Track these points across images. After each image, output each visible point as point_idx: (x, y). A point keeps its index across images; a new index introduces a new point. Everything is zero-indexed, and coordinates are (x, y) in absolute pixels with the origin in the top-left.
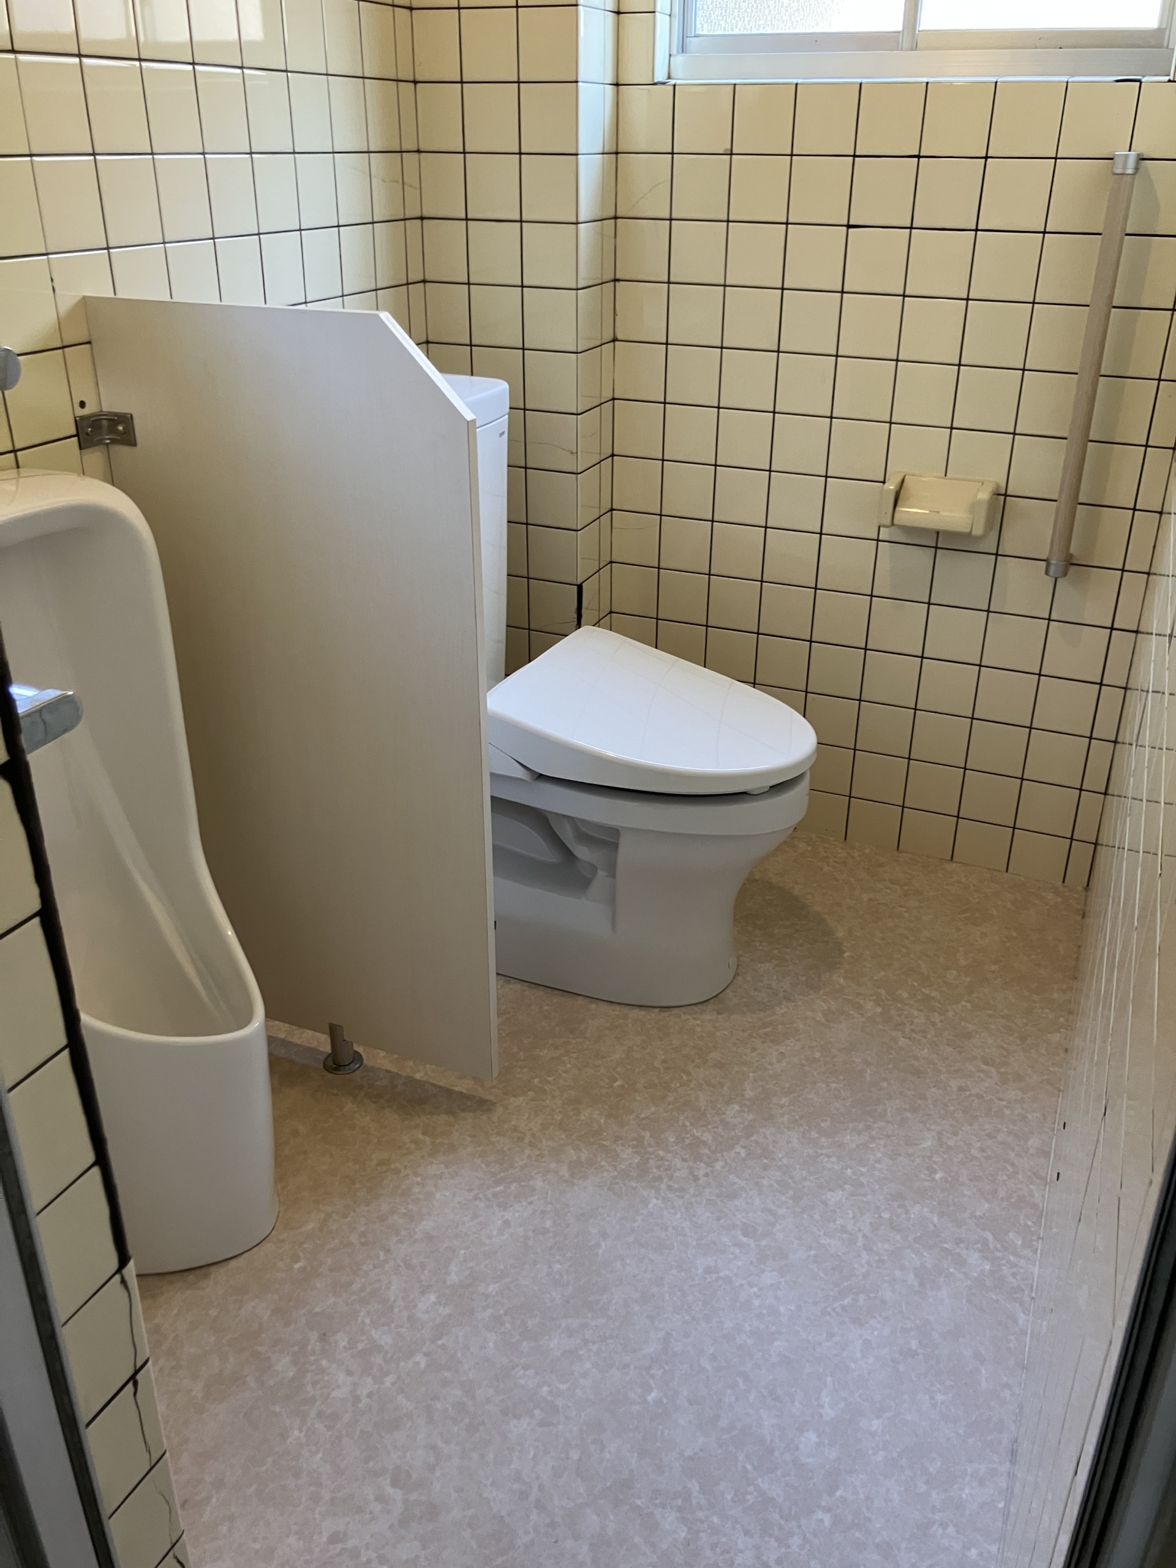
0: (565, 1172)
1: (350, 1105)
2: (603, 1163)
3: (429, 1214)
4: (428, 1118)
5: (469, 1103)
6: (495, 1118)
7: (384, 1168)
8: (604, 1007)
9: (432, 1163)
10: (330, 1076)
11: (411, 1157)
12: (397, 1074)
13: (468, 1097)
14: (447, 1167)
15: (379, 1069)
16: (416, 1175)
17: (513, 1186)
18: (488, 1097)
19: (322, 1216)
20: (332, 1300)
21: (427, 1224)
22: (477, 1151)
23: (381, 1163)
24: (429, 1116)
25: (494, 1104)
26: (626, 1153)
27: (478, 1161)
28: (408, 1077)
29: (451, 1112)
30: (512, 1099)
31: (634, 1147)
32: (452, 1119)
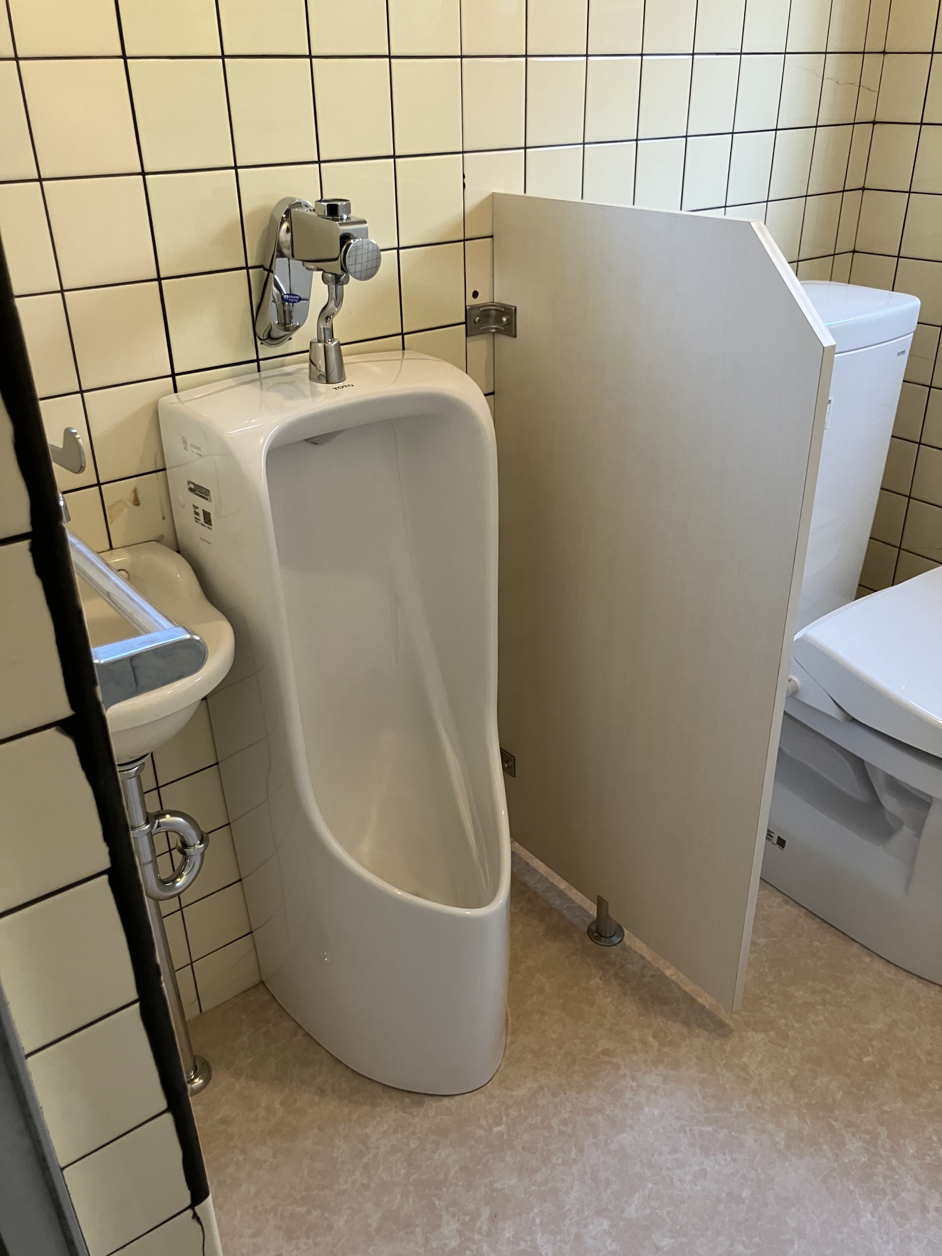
0: (780, 1138)
1: (598, 980)
2: (825, 1147)
3: (632, 1127)
4: (662, 1022)
5: (708, 1020)
6: (728, 1047)
7: (607, 1059)
8: (878, 965)
9: (652, 1071)
10: (590, 942)
11: (635, 1058)
12: (649, 963)
13: (710, 1015)
14: (665, 1082)
15: (635, 952)
16: (633, 1078)
17: (723, 1133)
18: (728, 1021)
19: (535, 1086)
20: (513, 1182)
21: (625, 1138)
22: (698, 1077)
23: (605, 1052)
24: (664, 1019)
25: (731, 1031)
26: (854, 1145)
27: (696, 1088)
28: (658, 970)
29: (687, 1024)
30: (750, 1034)
31: (867, 1142)
32: (685, 1031)
